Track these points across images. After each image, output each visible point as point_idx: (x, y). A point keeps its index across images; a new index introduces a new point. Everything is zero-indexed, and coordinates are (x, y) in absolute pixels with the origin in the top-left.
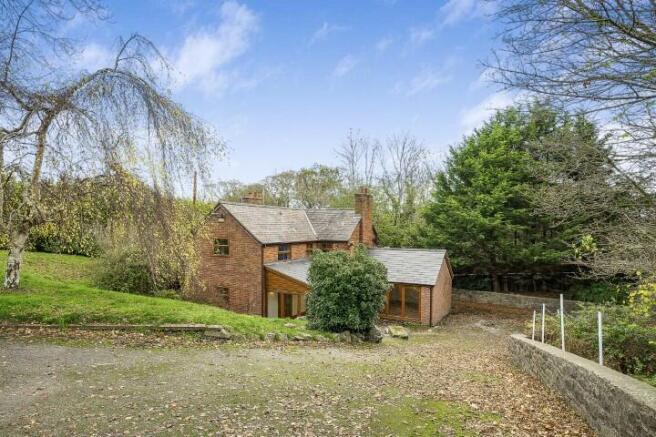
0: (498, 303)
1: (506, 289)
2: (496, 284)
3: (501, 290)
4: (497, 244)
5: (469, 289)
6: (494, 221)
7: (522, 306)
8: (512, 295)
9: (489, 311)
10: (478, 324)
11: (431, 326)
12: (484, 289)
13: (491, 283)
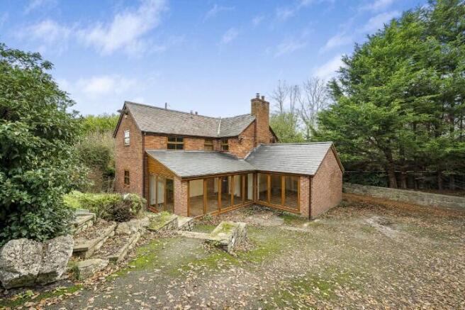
0: (396, 199)
1: (405, 186)
2: (393, 180)
3: (399, 187)
4: (393, 138)
5: (364, 185)
6: (389, 110)
7: (426, 203)
8: (411, 191)
9: (384, 207)
10: (370, 221)
11: (310, 218)
12: (379, 184)
13: (387, 178)
